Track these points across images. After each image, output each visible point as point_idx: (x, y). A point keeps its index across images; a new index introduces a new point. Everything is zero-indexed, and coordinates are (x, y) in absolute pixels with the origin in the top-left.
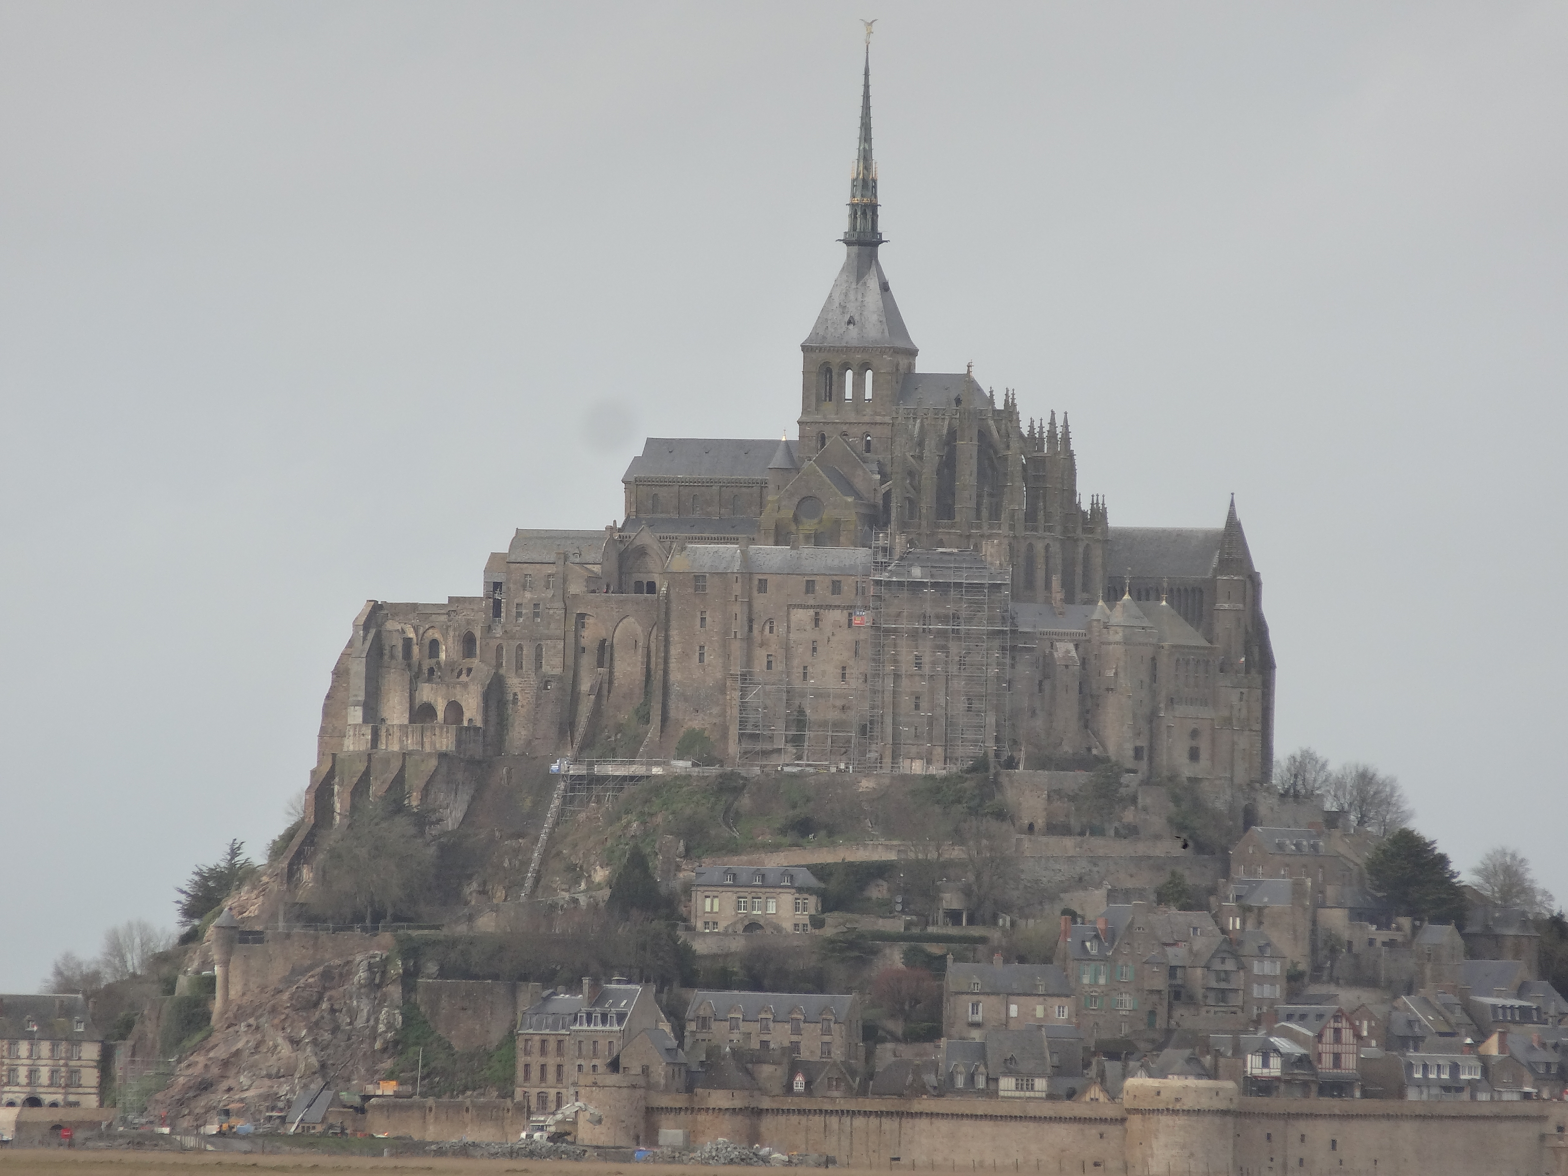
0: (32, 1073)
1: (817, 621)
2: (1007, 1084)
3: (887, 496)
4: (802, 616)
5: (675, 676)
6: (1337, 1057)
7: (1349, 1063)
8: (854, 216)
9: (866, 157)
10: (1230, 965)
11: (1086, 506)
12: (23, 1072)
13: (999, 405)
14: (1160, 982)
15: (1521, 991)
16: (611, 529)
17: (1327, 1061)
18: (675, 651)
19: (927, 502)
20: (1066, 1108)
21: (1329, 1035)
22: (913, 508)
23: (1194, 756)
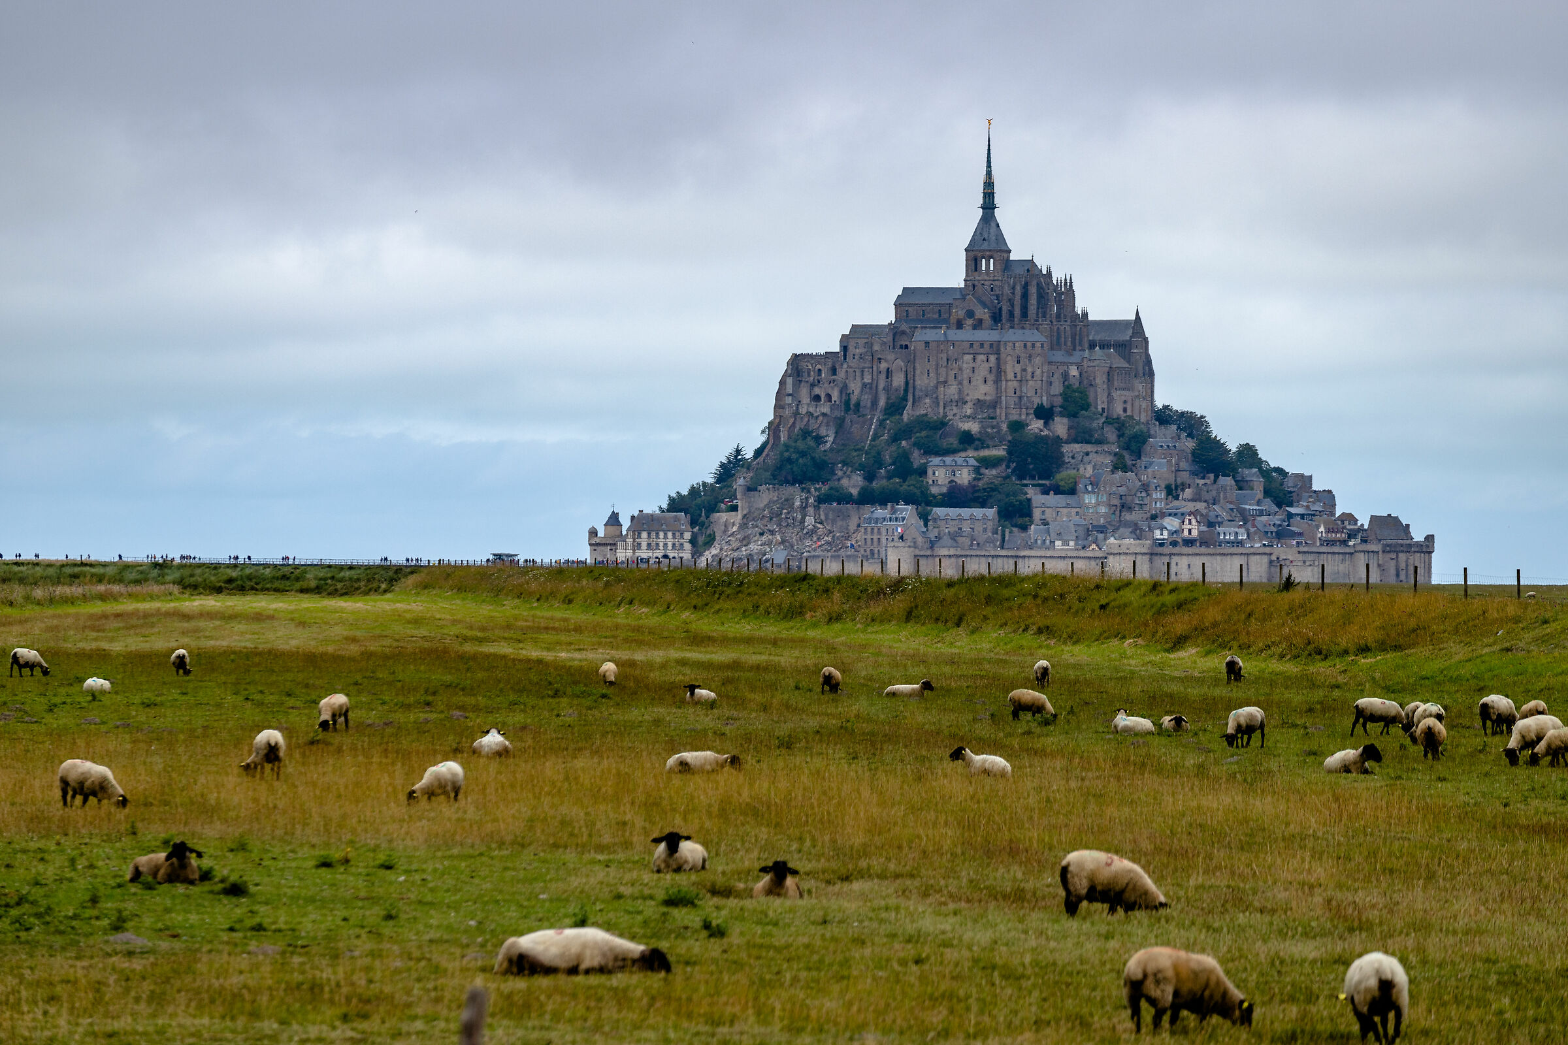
0: (665, 545)
1: (974, 359)
2: (1058, 543)
3: (1000, 309)
4: (968, 358)
5: (918, 382)
6: (1190, 531)
7: (1195, 533)
8: (984, 197)
9: (989, 173)
10: (1144, 494)
11: (1080, 312)
12: (661, 544)
13: (1044, 272)
14: (1116, 502)
15: (1259, 503)
16: (890, 324)
17: (1186, 532)
18: (918, 372)
19: (1017, 311)
20: (1082, 553)
21: (1187, 522)
22: (1011, 314)
23: (1125, 410)
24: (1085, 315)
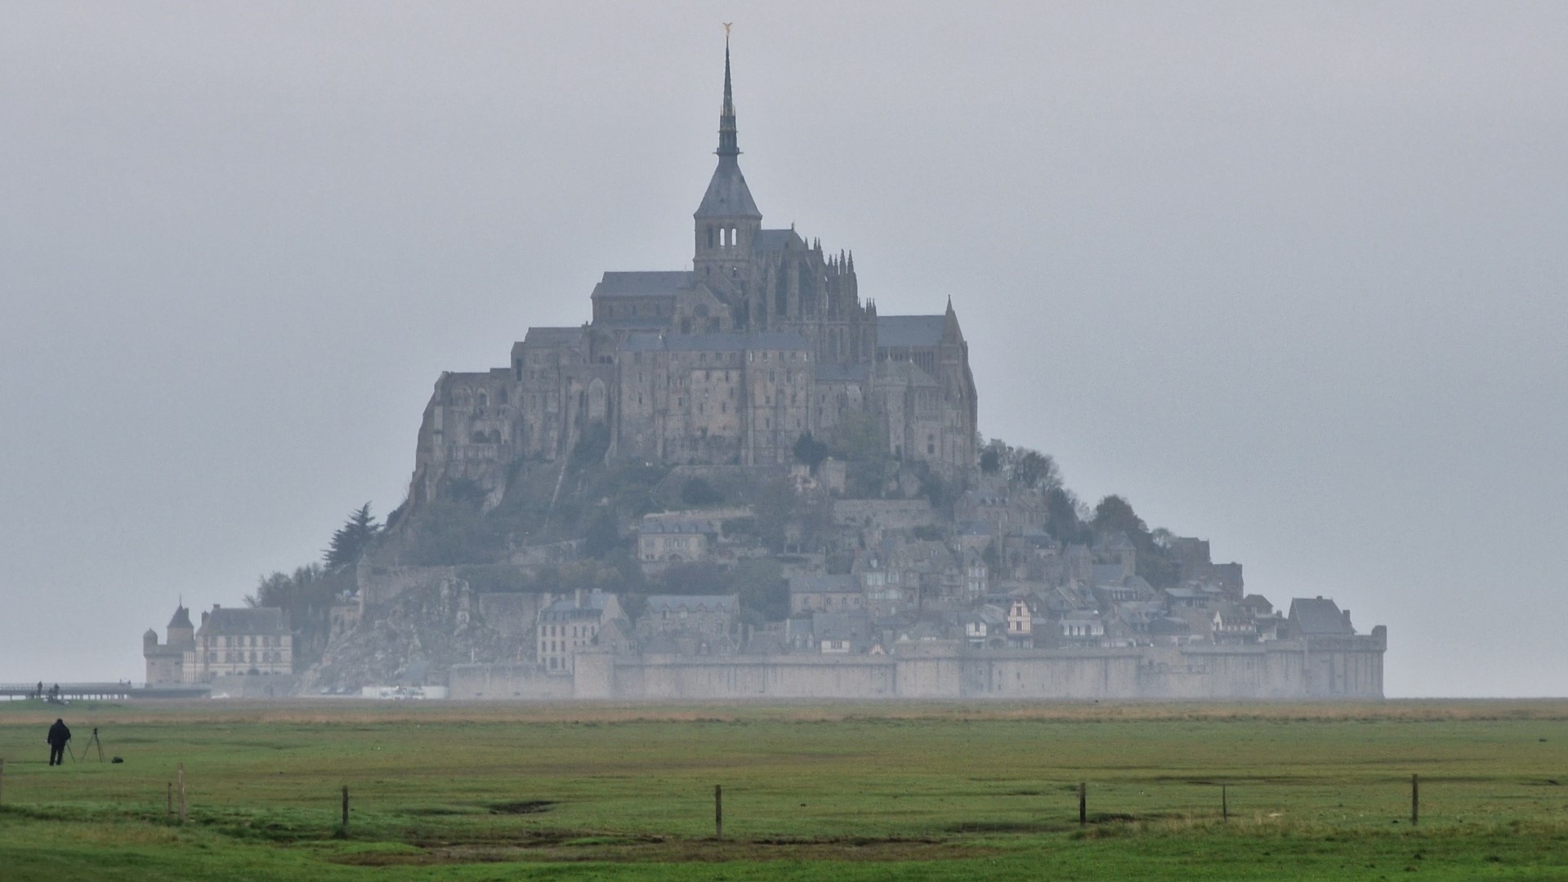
0: (253, 656)
1: (708, 377)
2: (826, 645)
3: (746, 304)
4: (698, 375)
5: (626, 411)
6: (1019, 624)
7: (1026, 628)
8: (722, 139)
9: (728, 103)
10: (955, 572)
11: (863, 305)
12: (247, 655)
13: (811, 247)
14: (915, 582)
15: (1126, 582)
16: (585, 326)
17: (1013, 627)
18: (625, 397)
19: (771, 303)
20: (860, 659)
21: (1014, 611)
22: (762, 309)
23: (931, 449)
24: (871, 309)
